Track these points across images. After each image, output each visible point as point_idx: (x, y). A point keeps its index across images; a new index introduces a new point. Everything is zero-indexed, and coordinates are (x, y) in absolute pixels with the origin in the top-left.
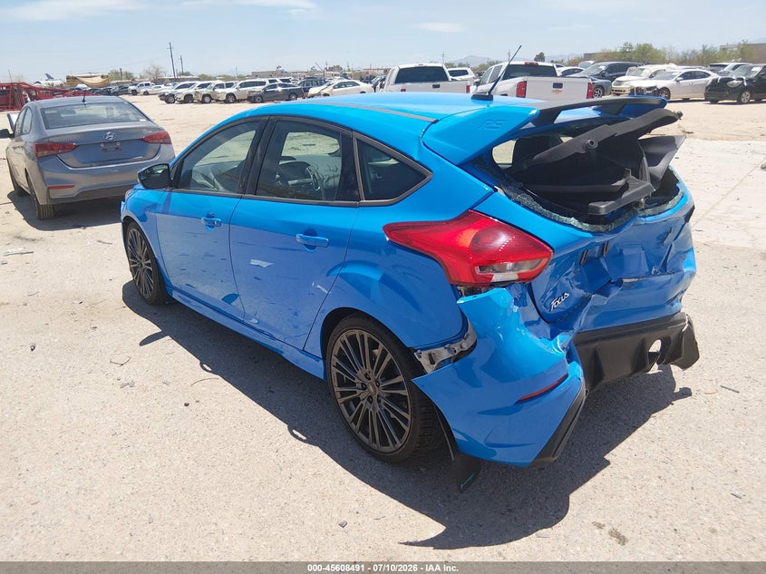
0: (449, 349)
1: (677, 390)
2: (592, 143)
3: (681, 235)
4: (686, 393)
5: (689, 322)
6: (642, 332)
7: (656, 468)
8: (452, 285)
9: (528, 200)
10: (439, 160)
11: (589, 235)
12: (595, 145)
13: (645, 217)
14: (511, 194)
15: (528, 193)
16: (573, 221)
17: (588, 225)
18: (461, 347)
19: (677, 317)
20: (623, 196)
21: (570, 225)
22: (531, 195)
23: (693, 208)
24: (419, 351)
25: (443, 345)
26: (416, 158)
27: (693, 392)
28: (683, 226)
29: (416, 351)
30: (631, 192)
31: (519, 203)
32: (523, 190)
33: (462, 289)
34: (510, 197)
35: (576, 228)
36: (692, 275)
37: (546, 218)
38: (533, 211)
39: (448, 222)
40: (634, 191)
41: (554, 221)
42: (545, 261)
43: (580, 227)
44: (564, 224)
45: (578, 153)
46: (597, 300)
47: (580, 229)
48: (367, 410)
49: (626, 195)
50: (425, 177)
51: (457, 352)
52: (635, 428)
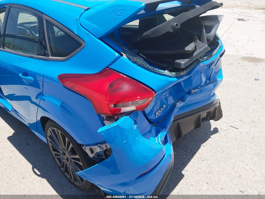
0: (100, 147)
1: (212, 129)
2: (177, 25)
3: (218, 63)
4: (216, 131)
5: (219, 103)
6: (199, 112)
7: (205, 177)
8: (98, 115)
9: (140, 61)
10: (88, 35)
11: (175, 79)
12: (179, 27)
13: (203, 62)
14: (131, 57)
15: (141, 56)
16: (166, 72)
17: (174, 73)
18: (106, 147)
19: (215, 102)
20: (194, 55)
21: (165, 75)
22: (143, 57)
23: (225, 51)
24: (85, 146)
25: (97, 144)
26: (76, 33)
27: (219, 130)
28: (219, 59)
29: (83, 145)
30: (198, 52)
31: (135, 63)
32: (138, 54)
33: (104, 116)
34: (130, 59)
35: (168, 76)
36: (221, 81)
37: (151, 71)
38: (144, 68)
39: (94, 75)
40: (199, 51)
41: (156, 73)
42: (151, 99)
43: (170, 75)
44: (162, 75)
45: (169, 32)
46: (179, 105)
47: (171, 77)
48: (67, 164)
49: (195, 54)
50: (81, 45)
51: (104, 149)
52: (195, 153)
